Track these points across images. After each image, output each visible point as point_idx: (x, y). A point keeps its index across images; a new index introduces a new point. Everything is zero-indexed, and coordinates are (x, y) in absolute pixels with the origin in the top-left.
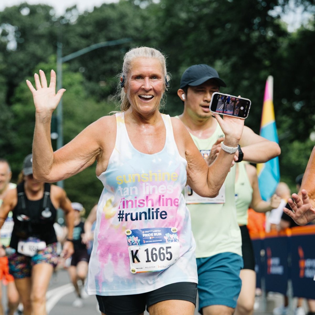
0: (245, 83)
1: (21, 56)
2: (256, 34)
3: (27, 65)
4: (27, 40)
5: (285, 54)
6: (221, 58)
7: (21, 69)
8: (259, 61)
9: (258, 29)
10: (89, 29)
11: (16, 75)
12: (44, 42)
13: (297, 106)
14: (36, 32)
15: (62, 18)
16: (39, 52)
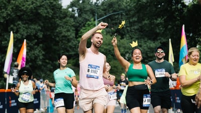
0: (170, 27)
1: (80, 19)
2: (174, 7)
3: (83, 22)
4: (82, 13)
5: (186, 15)
6: (160, 17)
7: (80, 24)
8: (176, 18)
9: (175, 5)
10: (105, 7)
11: (79, 26)
12: (89, 13)
13: (191, 35)
14: (85, 9)
15: (96, 3)
16: (87, 17)
